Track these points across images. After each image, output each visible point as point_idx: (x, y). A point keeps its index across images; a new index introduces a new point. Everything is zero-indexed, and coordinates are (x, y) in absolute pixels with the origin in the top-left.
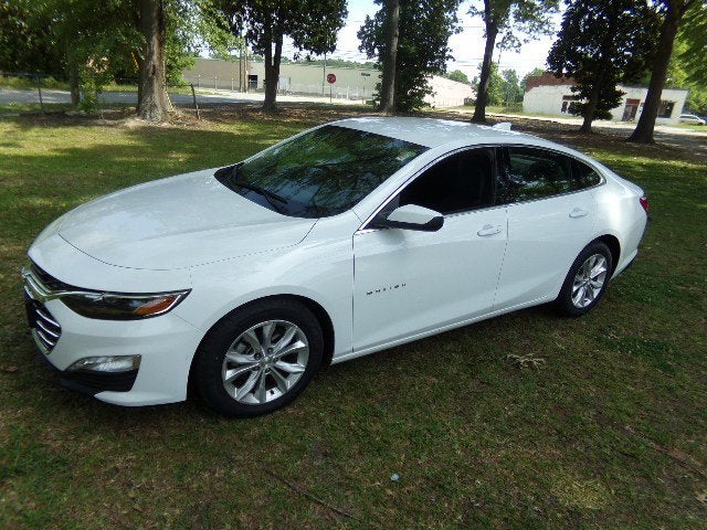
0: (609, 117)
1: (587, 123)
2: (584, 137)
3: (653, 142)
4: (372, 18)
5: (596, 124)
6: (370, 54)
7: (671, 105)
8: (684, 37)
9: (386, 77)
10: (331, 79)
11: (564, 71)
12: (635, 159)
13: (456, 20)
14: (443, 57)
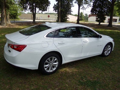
0: (104, 22)
1: (99, 23)
2: (99, 26)
3: (112, 27)
4: (56, 4)
5: (101, 23)
6: (56, 11)
7: (117, 20)
8: (117, 7)
9: (58, 16)
10: (49, 16)
11: (94, 13)
12: (108, 30)
13: (73, 4)
14: (70, 11)
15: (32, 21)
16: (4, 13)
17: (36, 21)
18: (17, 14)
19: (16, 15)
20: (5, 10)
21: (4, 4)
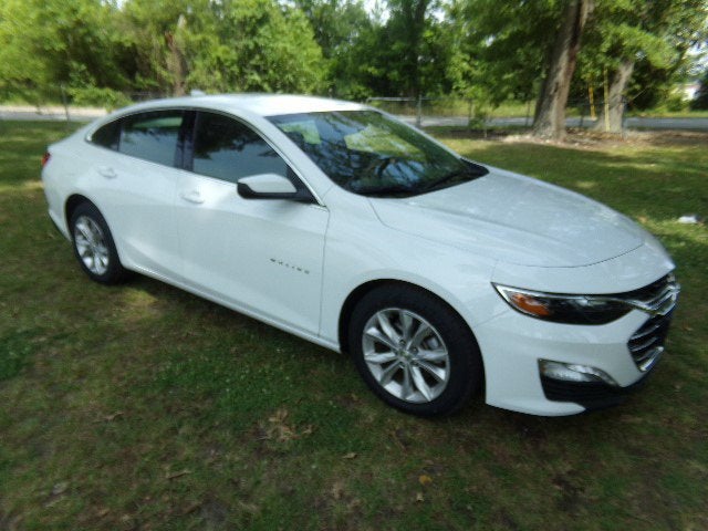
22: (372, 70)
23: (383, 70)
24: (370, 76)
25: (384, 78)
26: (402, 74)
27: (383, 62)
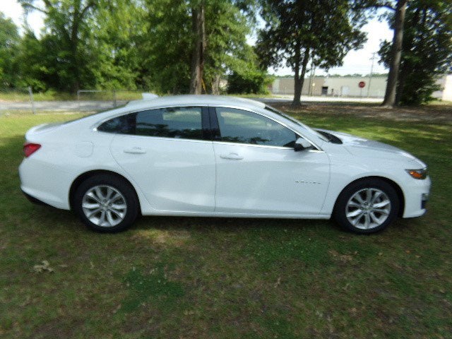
15: (291, 98)
16: (197, 77)
17: (303, 98)
18: (262, 80)
19: (259, 83)
20: (201, 69)
21: (198, 54)
22: (43, 69)
23: (53, 69)
24: (42, 73)
25: (55, 75)
26: (68, 73)
27: (52, 64)
